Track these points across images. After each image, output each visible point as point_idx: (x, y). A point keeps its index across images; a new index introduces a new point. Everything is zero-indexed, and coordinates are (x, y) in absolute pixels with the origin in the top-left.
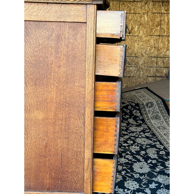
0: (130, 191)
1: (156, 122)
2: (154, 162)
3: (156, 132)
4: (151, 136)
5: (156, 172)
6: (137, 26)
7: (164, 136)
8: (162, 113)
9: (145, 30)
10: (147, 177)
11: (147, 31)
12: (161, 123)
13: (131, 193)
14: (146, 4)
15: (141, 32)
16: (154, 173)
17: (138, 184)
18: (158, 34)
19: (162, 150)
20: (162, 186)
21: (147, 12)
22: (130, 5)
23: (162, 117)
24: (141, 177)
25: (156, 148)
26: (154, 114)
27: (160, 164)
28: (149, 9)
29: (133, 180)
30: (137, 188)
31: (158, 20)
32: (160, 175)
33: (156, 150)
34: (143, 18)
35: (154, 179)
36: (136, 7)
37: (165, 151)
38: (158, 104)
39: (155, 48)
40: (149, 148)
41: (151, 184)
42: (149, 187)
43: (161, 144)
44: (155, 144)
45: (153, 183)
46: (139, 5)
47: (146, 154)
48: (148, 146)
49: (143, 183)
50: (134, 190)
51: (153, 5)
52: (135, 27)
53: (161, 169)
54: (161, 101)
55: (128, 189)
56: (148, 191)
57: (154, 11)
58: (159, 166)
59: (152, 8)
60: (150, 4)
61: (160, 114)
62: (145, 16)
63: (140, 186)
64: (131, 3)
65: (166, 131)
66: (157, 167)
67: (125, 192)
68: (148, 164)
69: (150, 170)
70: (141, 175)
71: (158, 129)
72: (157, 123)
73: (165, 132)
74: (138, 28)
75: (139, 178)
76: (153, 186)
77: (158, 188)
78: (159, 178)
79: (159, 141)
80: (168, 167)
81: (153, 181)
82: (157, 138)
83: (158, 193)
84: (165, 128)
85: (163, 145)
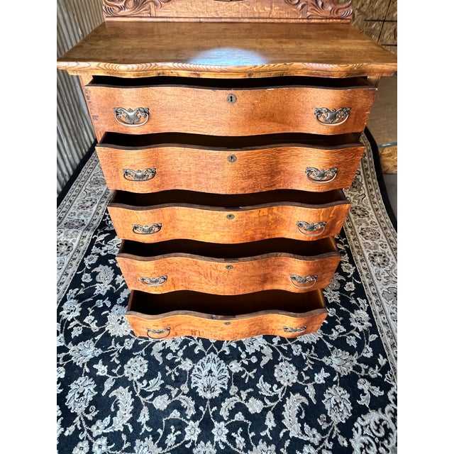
0: (282, 389)
1: (351, 195)
2: (332, 312)
3: (348, 224)
5: (331, 342)
7: (360, 237)
8: (366, 176)
10: (316, 355)
12: (361, 198)
13: (282, 393)
16: (327, 343)
17: (296, 373)
19: (350, 280)
20: (335, 379)
23: (364, 186)
24: (303, 354)
25: (341, 273)
27: (341, 319)
29: (289, 361)
30: (295, 381)
32: (336, 349)
33: (340, 278)
35: (325, 359)
37: (355, 283)
41: (318, 372)
42: (314, 380)
43: (352, 261)
44: (341, 262)
45: (323, 369)
49: (306, 369)
50: (288, 386)
53: (340, 334)
54: (369, 148)
55: (280, 385)
56: (311, 391)
58: (338, 324)
61: (361, 178)
63: (300, 377)
65: (366, 222)
66: (335, 329)
67: (273, 391)
69: (321, 337)
70: (306, 347)
71: (352, 216)
72: (352, 198)
73: (364, 226)
75: (301, 355)
76: (320, 377)
77: (329, 382)
78: (333, 356)
79: (349, 251)
80: (353, 327)
81: (323, 365)
82: (346, 242)
83: (327, 396)
84: (365, 214)
85: (354, 265)
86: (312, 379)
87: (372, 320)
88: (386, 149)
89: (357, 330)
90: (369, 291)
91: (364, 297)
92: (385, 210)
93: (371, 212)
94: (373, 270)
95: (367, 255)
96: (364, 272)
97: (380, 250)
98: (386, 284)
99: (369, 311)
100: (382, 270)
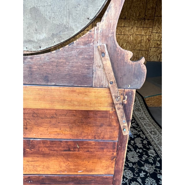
0: (128, 180)
1: (138, 113)
2: (141, 151)
3: (139, 122)
4: (136, 126)
5: (143, 161)
6: (125, 44)
7: (145, 126)
8: (142, 107)
9: (130, 46)
10: (138, 166)
11: (132, 47)
12: (142, 114)
13: (128, 182)
14: (132, 28)
15: (128, 47)
16: (142, 162)
17: (132, 174)
18: (139, 49)
19: (145, 140)
20: (148, 175)
21: (132, 34)
22: (121, 29)
23: (142, 110)
24: (133, 166)
25: (141, 138)
26: (137, 107)
27: (145, 153)
28: (134, 32)
29: (128, 169)
30: (132, 177)
31: (139, 39)
32: (146, 164)
33: (141, 139)
34: (130, 38)
35: (142, 168)
36: (125, 30)
37: (147, 141)
38: (139, 100)
39: (136, 58)
40: (136, 137)
41: (141, 173)
42: (140, 176)
43: (143, 134)
44: (140, 134)
45: (142, 172)
46: (127, 29)
47: (135, 143)
48: (136, 136)
49: (136, 172)
50: (130, 179)
51: (137, 29)
52: (124, 44)
53: (146, 158)
54: (141, 98)
55: (127, 179)
56: (139, 180)
57: (137, 33)
58: (144, 155)
59: (136, 31)
60: (135, 29)
61: (140, 108)
62: (131, 37)
63: (134, 175)
64: (122, 28)
65: (145, 121)
66: (143, 157)
67: (124, 181)
68: (137, 153)
69: (139, 160)
70: (134, 164)
71: (140, 120)
72: (139, 114)
73: (145, 122)
74: (126, 45)
75: (132, 166)
76: (142, 175)
77: (146, 176)
78: (145, 167)
79: (142, 130)
80: (150, 156)
81: (142, 170)
82: (140, 128)
83: (147, 182)
84: (144, 119)
85: (145, 135)
86: (139, 176)
87: (156, 153)
88: (147, 98)
89: (152, 157)
90: (152, 143)
91: (151, 145)
92: (151, 118)
93: (146, 118)
94: (152, 136)
95: (148, 131)
96: (149, 137)
97: (153, 130)
98: (158, 140)
99: (154, 150)
100: (155, 136)
